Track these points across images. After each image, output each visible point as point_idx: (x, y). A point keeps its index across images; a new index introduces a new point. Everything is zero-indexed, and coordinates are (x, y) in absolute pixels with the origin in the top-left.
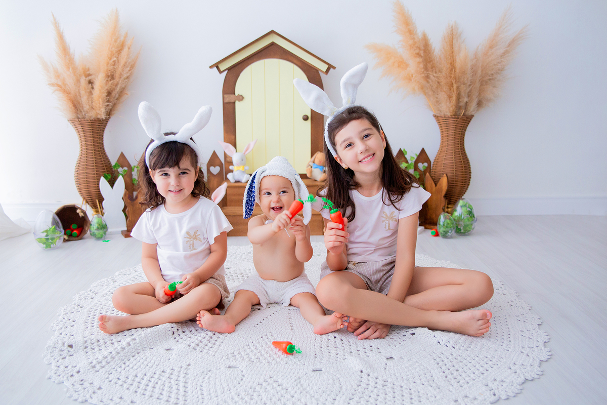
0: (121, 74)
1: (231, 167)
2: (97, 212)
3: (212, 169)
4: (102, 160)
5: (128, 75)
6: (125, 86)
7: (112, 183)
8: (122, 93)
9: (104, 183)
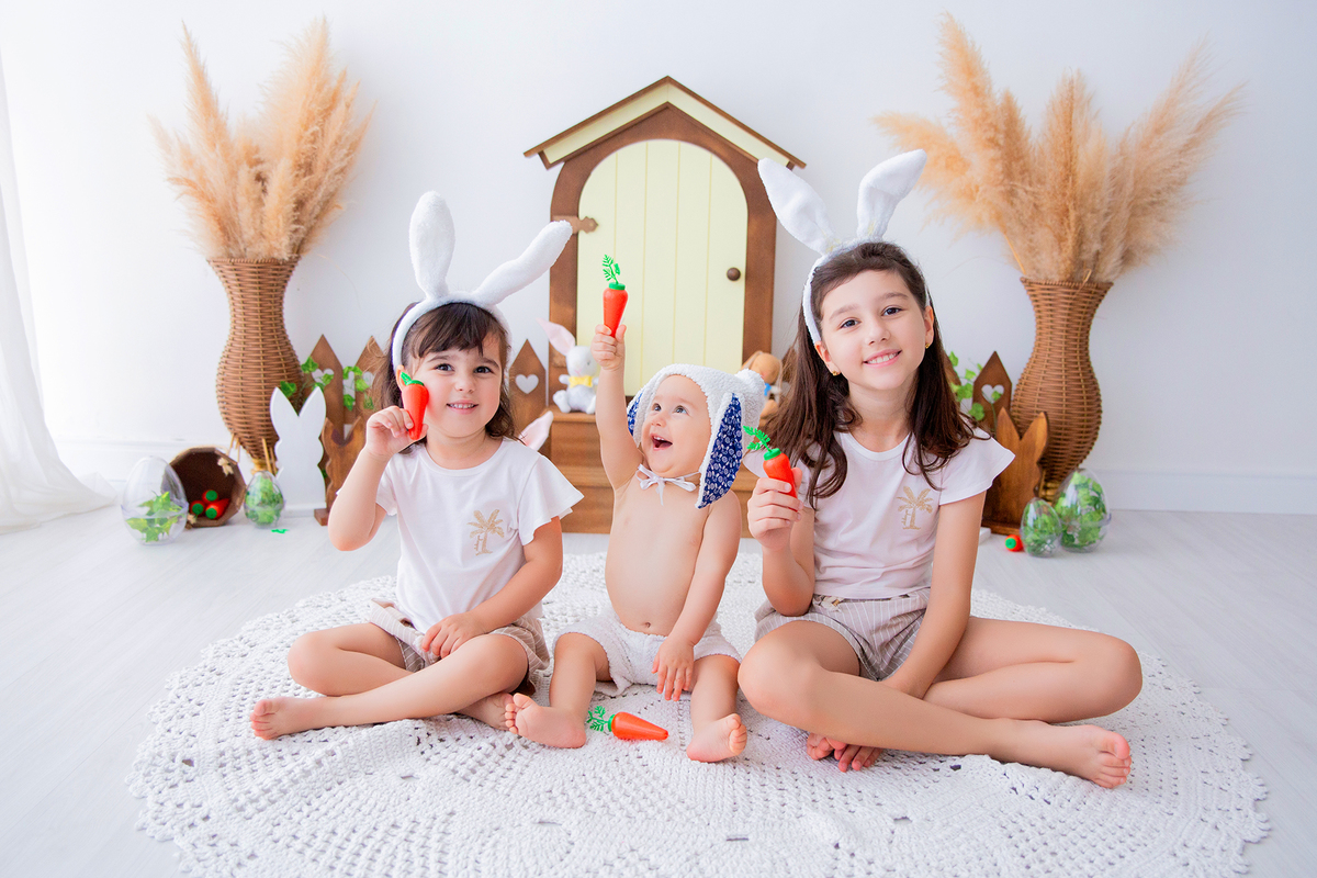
0: (328, 162)
1: (562, 379)
2: (262, 465)
3: (521, 379)
4: (279, 350)
5: (344, 164)
6: (336, 190)
7: (298, 402)
8: (327, 204)
9: (279, 402)
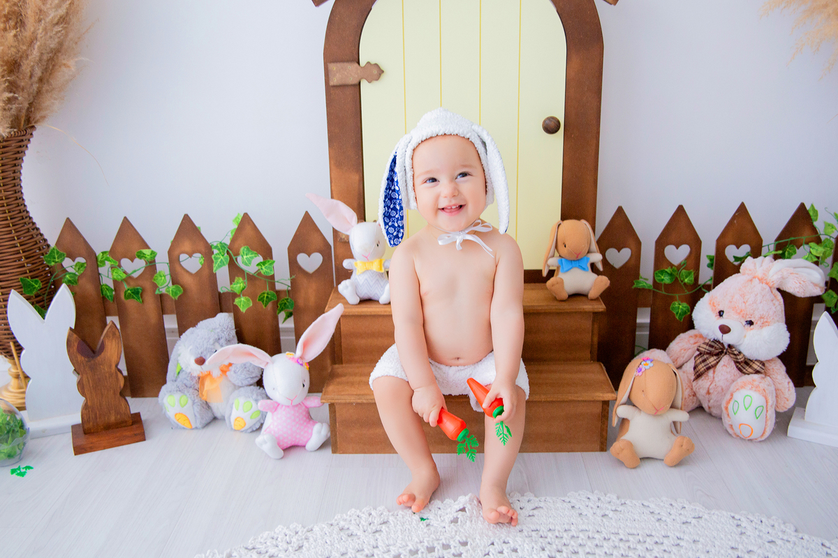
0: (41, 11)
1: (346, 264)
3: (302, 259)
4: (16, 242)
5: (62, 11)
6: (61, 44)
8: (51, 63)
